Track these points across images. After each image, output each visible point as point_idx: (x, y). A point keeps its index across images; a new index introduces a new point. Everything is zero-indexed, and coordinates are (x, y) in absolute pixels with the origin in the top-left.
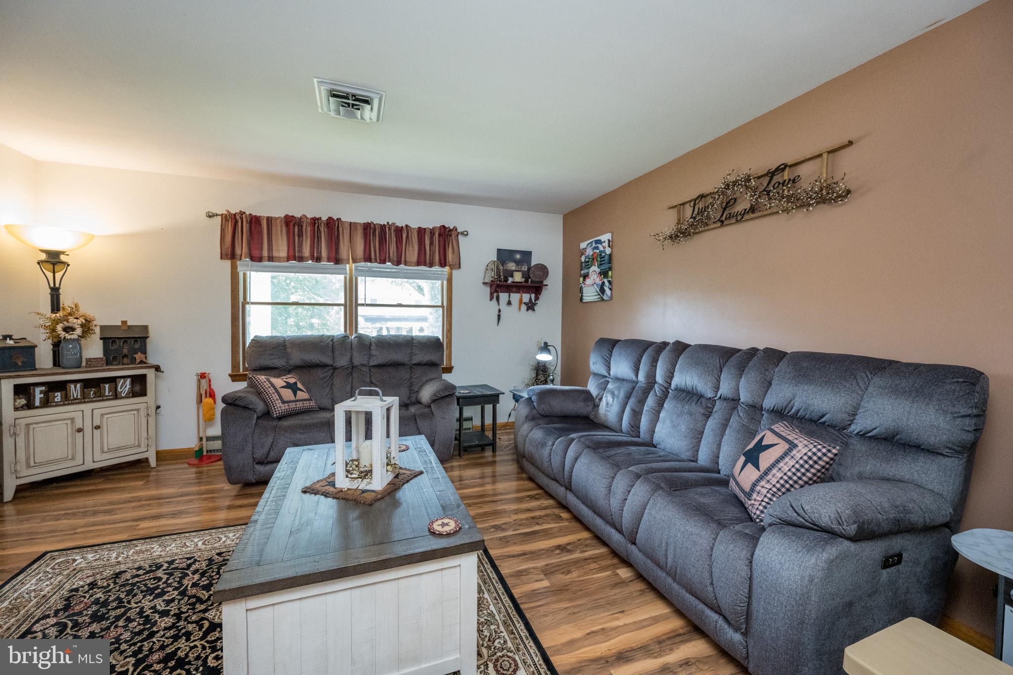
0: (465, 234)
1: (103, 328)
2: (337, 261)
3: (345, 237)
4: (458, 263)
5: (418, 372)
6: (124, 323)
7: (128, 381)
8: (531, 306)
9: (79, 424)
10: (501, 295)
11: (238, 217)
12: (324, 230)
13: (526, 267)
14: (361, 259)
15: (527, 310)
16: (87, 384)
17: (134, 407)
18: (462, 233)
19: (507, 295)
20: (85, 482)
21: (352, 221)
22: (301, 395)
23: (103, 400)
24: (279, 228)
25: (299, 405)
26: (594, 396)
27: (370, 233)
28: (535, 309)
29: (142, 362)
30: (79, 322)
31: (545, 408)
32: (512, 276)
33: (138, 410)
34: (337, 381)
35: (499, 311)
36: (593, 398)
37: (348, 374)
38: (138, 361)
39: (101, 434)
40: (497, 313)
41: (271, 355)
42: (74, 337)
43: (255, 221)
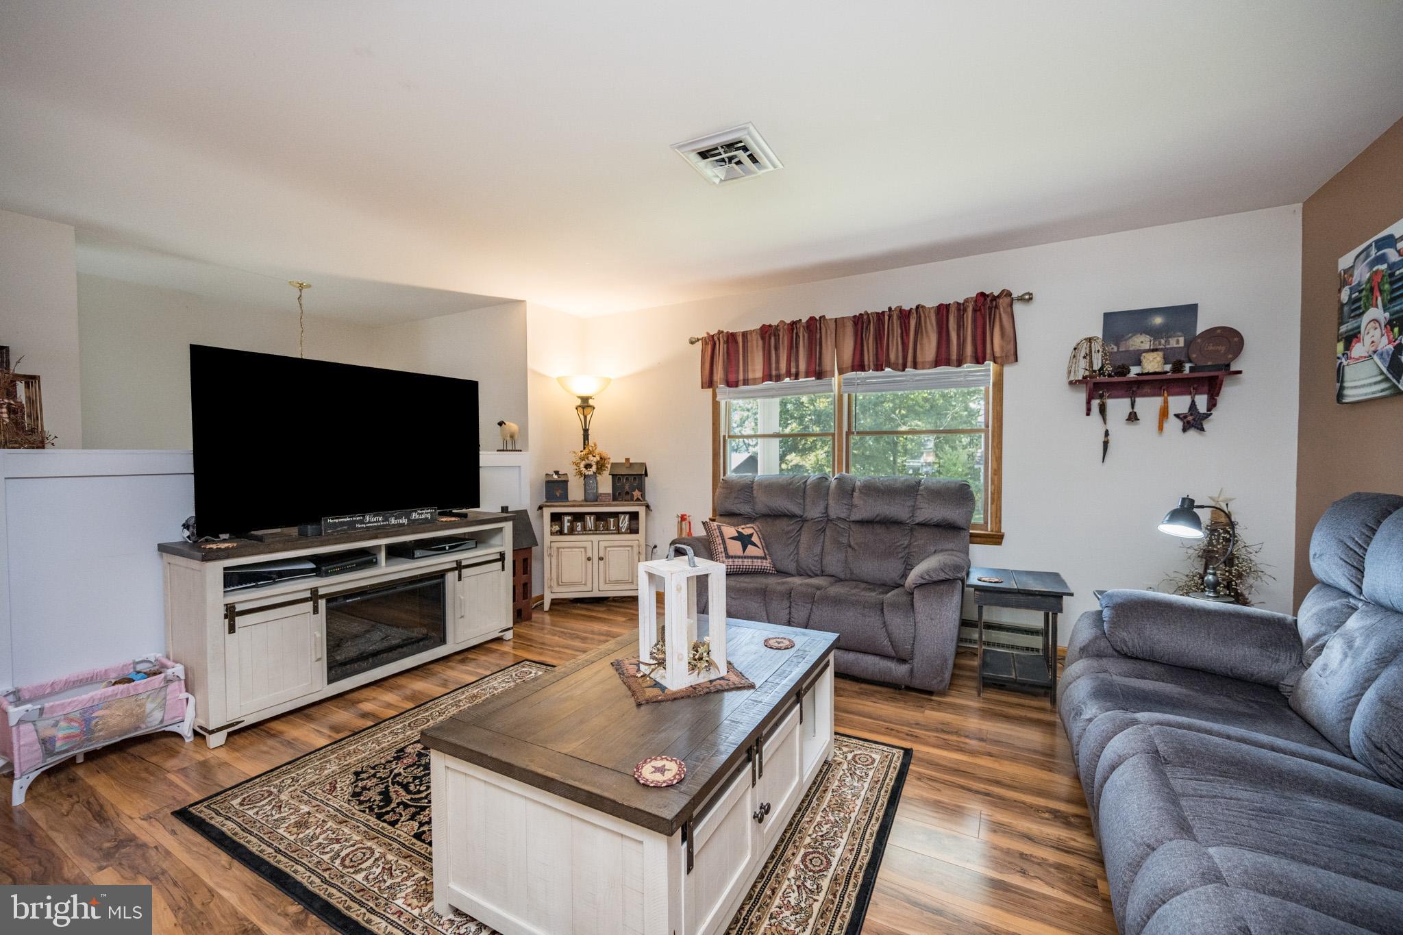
0: (1027, 298)
1: (613, 464)
2: (819, 375)
3: (829, 340)
4: (1012, 352)
5: (922, 537)
6: (627, 460)
7: (627, 517)
8: (1193, 422)
9: (589, 555)
10: (1111, 403)
11: (716, 338)
12: (804, 336)
13: (1182, 340)
14: (847, 368)
15: (1184, 430)
16: (600, 517)
17: (630, 543)
18: (1021, 299)
19: (1126, 402)
20: (597, 608)
21: (839, 316)
22: (751, 550)
23: (609, 534)
24: (755, 342)
25: (747, 563)
26: (1304, 640)
27: (862, 329)
28: (1205, 426)
29: (638, 500)
30: (595, 459)
31: (1129, 637)
32: (1139, 363)
33: (632, 547)
34: (805, 538)
35: (1107, 434)
36: (1301, 644)
37: (820, 530)
38: (635, 498)
39: (605, 564)
40: (1102, 439)
41: (735, 498)
42: (591, 473)
43: (731, 338)
